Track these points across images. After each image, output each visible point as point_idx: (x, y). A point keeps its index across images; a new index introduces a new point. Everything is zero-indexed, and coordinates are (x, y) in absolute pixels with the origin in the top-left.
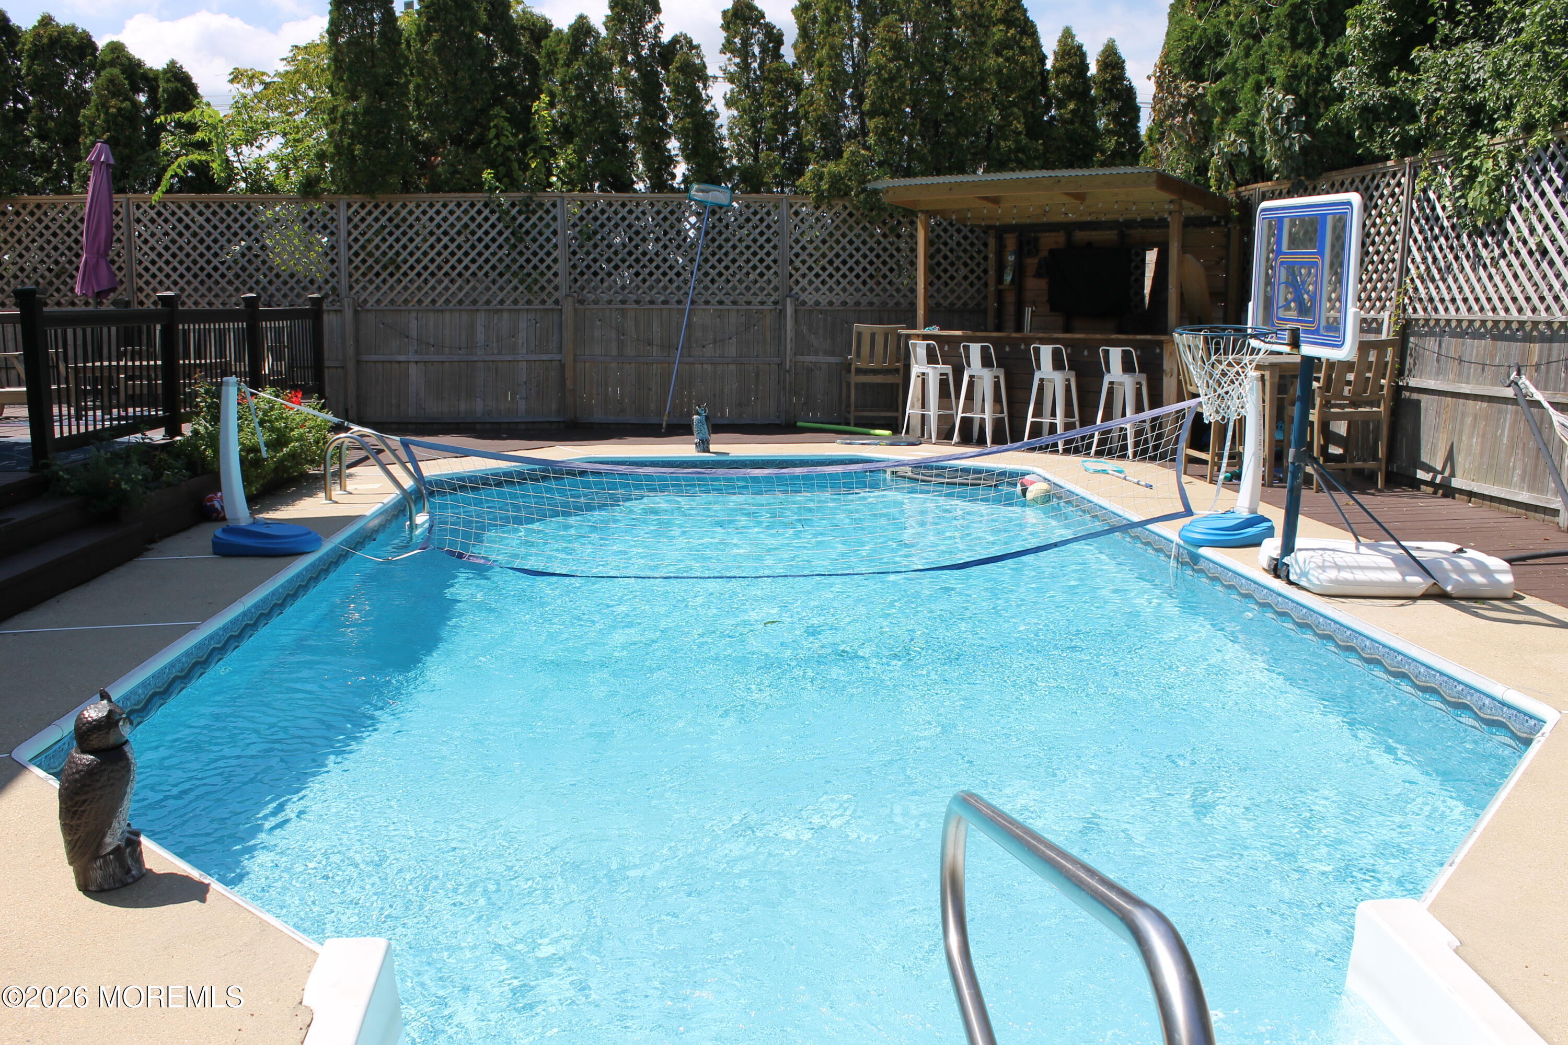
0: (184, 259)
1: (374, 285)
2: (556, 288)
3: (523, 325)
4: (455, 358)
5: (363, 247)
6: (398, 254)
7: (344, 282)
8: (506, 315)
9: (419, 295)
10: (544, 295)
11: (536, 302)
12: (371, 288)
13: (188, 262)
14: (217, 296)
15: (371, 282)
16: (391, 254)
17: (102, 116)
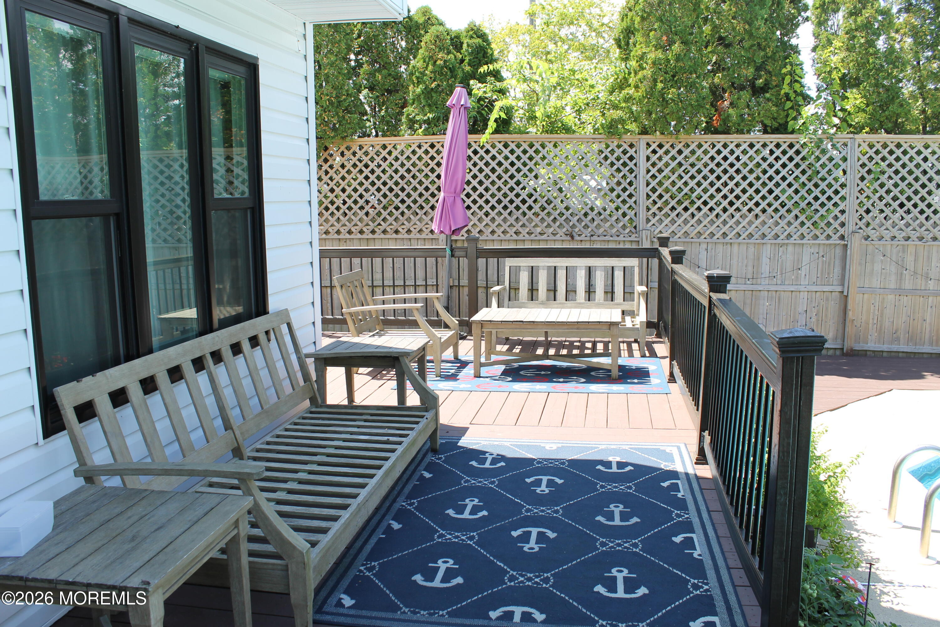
0: (496, 192)
1: (669, 219)
2: (843, 225)
3: (806, 259)
4: (742, 287)
5: (660, 184)
6: (692, 190)
7: (643, 214)
8: (790, 248)
9: (712, 229)
10: (830, 231)
11: (822, 237)
12: (667, 221)
13: (499, 195)
14: (523, 225)
15: (667, 215)
16: (686, 190)
17: (430, 67)
